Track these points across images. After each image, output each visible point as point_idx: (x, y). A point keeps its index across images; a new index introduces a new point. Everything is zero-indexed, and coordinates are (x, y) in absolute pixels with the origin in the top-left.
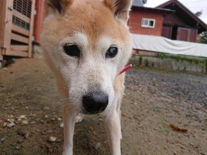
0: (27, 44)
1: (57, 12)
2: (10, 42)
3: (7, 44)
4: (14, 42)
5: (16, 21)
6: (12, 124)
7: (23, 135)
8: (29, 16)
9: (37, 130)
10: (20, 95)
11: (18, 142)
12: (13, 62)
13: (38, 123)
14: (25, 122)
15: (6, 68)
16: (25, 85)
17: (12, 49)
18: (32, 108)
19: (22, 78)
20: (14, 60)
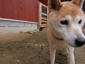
0: (46, 23)
1: (54, 10)
2: (41, 23)
3: (40, 24)
4: (42, 23)
5: (43, 16)
6: (40, 46)
7: (43, 49)
8: (47, 13)
9: (46, 48)
10: (43, 39)
11: (41, 50)
12: (42, 29)
13: (47, 46)
14: (44, 46)
15: (40, 31)
16: (45, 36)
17: (42, 25)
18: (46, 42)
19: (45, 34)
20: (43, 28)
